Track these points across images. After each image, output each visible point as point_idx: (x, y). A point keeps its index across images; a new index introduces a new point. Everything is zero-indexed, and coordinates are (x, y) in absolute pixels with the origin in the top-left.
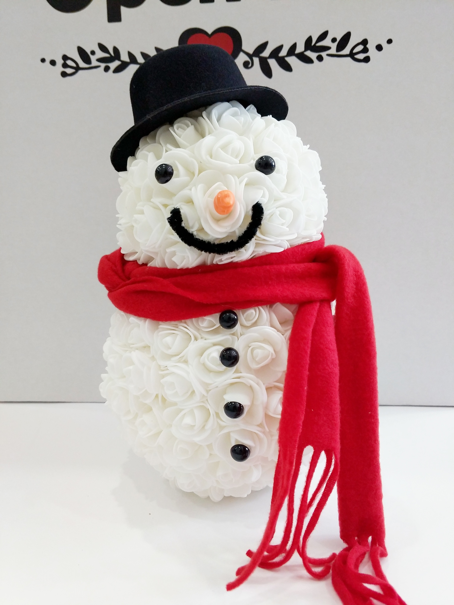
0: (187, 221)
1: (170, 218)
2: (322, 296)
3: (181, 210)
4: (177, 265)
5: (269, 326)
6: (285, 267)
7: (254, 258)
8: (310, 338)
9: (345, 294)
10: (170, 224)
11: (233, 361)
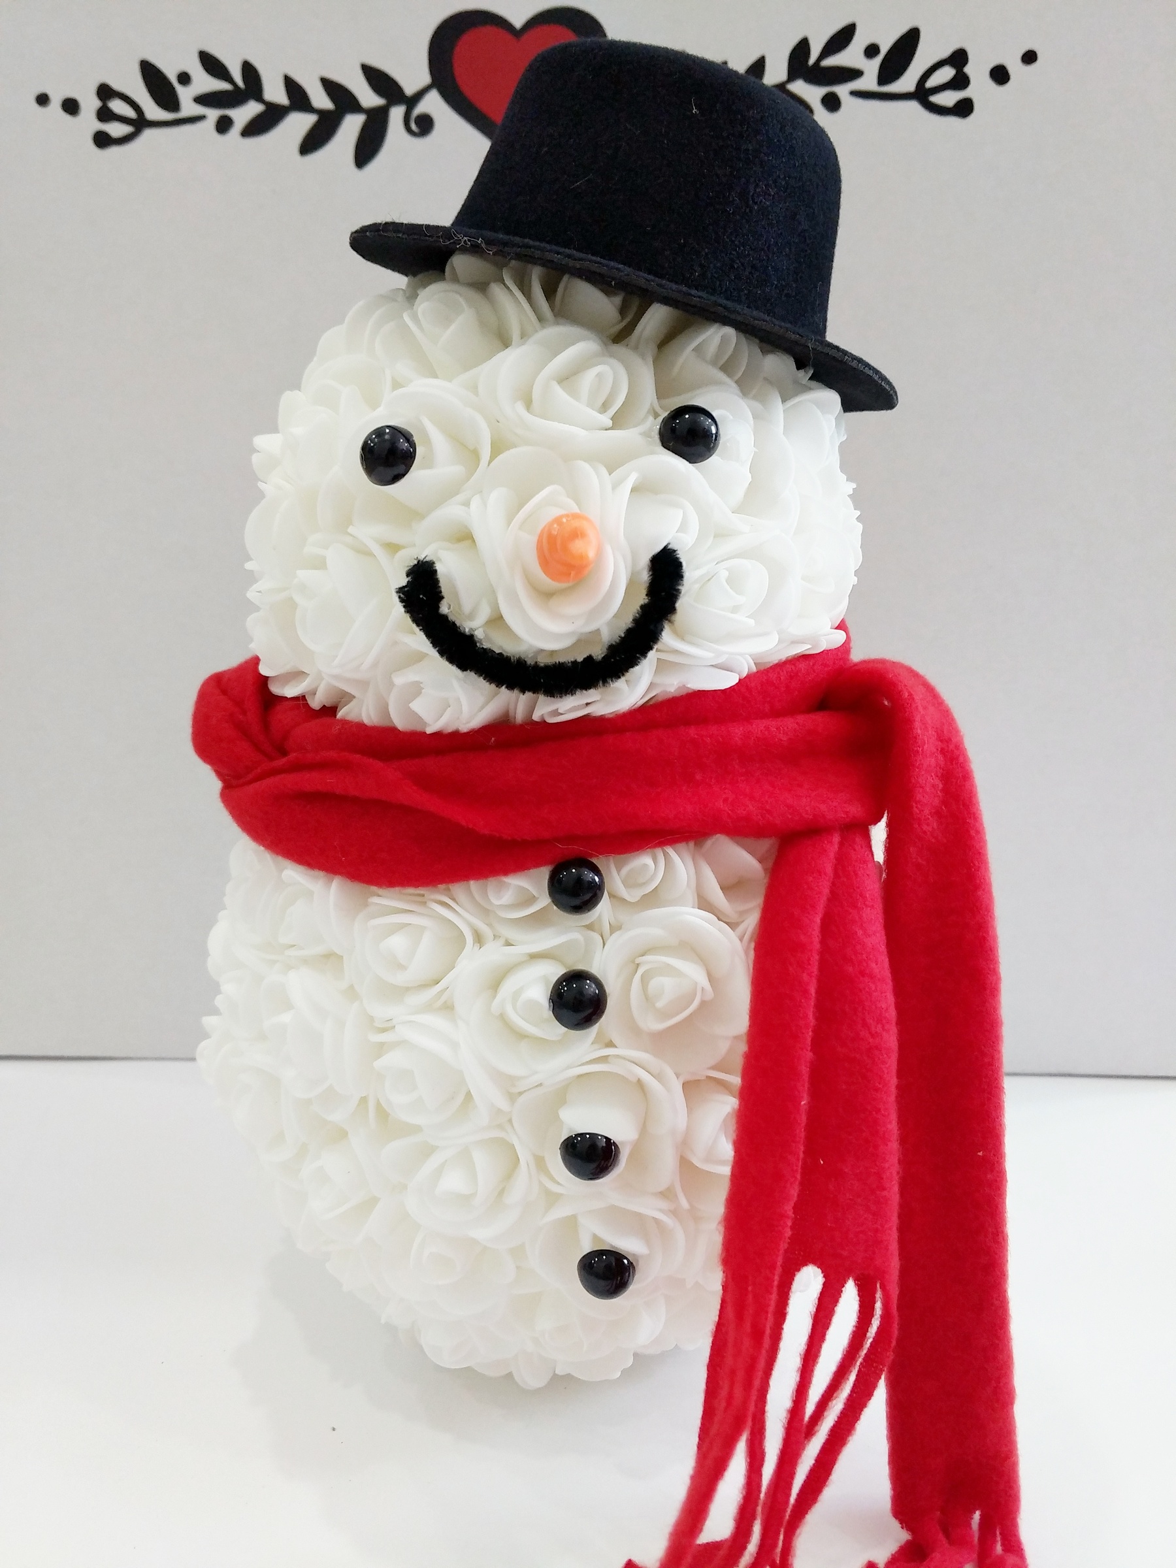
0: (456, 595)
1: (404, 587)
2: (847, 813)
3: (438, 567)
4: (425, 724)
5: (693, 907)
6: (741, 729)
7: (651, 703)
8: (817, 945)
9: (915, 809)
10: (404, 607)
11: (590, 1011)
